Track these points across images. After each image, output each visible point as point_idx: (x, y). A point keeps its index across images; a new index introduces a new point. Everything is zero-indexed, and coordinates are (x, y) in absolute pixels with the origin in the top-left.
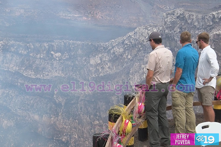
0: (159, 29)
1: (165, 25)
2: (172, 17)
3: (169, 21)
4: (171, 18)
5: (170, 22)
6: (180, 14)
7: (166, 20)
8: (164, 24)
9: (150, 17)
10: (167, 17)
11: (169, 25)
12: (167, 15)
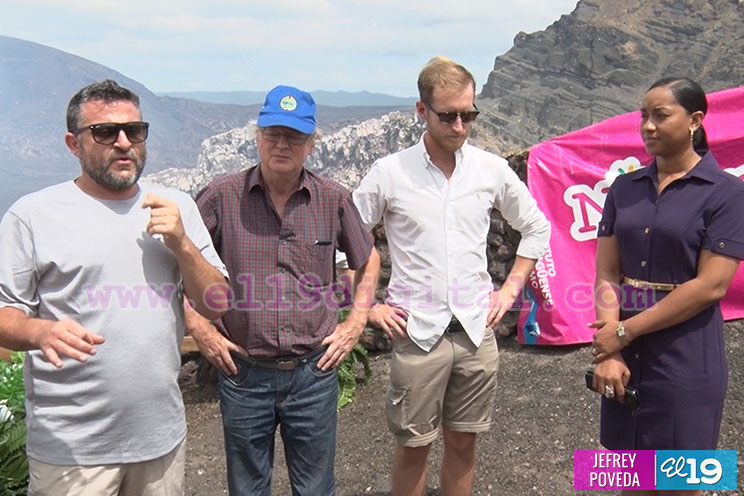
0: (194, 182)
1: (209, 169)
2: (227, 150)
3: (218, 159)
4: (224, 151)
5: (222, 162)
6: (246, 141)
7: (209, 157)
8: (205, 167)
9: (176, 150)
10: (213, 151)
11: (220, 170)
12: (214, 144)
